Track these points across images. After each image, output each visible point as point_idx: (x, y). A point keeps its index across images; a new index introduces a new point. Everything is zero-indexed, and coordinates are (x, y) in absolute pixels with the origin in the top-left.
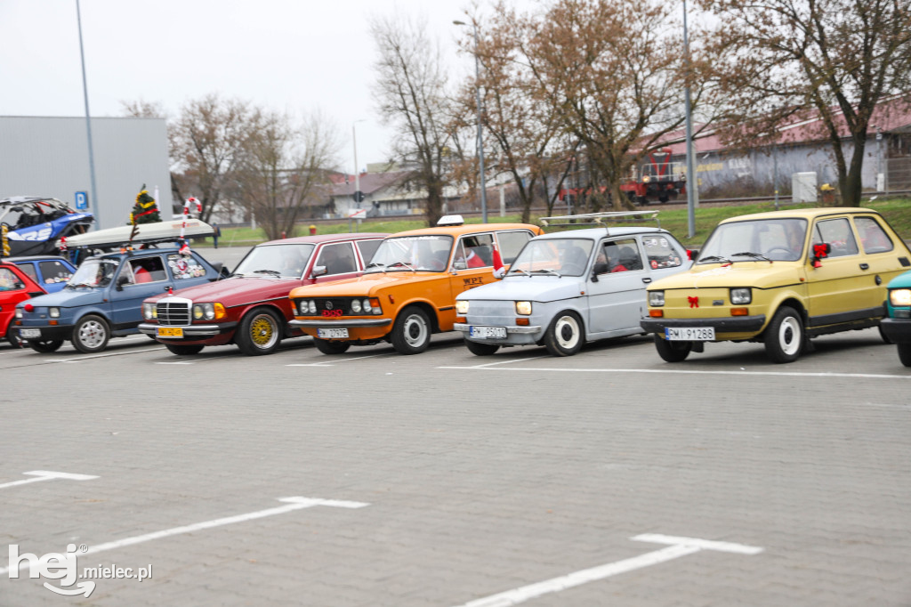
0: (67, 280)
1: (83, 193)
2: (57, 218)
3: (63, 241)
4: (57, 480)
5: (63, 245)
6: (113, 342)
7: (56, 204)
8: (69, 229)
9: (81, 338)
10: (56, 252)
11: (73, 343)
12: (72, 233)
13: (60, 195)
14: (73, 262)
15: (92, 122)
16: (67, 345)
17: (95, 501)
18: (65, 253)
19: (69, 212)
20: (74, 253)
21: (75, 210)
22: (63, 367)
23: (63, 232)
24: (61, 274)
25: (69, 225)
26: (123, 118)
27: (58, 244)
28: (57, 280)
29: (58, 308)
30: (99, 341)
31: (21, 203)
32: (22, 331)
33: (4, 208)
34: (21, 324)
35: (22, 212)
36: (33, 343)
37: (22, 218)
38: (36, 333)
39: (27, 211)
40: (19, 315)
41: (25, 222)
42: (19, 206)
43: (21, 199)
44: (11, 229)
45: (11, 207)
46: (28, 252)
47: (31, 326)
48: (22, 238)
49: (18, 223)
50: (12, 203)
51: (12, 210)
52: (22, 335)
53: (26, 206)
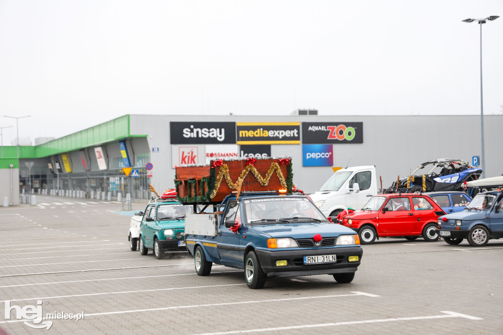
0: (466, 205)
1: (477, 157)
2: (462, 171)
3: (465, 184)
5: (465, 186)
6: (491, 241)
7: (462, 163)
8: (468, 177)
9: (473, 238)
10: (461, 189)
11: (468, 241)
12: (470, 180)
13: (464, 158)
14: (470, 195)
15: (484, 118)
16: (465, 241)
17: (481, 333)
18: (466, 190)
19: (469, 167)
20: (471, 190)
21: (472, 166)
22: (462, 254)
23: (465, 178)
24: (463, 202)
25: (469, 175)
27: (463, 185)
28: (461, 205)
29: (461, 220)
30: (483, 240)
31: (443, 162)
32: (441, 232)
33: (434, 164)
34: (440, 228)
35: (443, 167)
36: (447, 239)
37: (443, 170)
38: (448, 234)
39: (446, 166)
40: (440, 223)
41: (445, 173)
42: (442, 164)
43: (443, 160)
44: (437, 176)
45: (438, 164)
46: (445, 189)
47: (446, 229)
48: (443, 181)
49: (441, 173)
50: (439, 161)
51: (438, 166)
52: (441, 234)
53: (445, 164)
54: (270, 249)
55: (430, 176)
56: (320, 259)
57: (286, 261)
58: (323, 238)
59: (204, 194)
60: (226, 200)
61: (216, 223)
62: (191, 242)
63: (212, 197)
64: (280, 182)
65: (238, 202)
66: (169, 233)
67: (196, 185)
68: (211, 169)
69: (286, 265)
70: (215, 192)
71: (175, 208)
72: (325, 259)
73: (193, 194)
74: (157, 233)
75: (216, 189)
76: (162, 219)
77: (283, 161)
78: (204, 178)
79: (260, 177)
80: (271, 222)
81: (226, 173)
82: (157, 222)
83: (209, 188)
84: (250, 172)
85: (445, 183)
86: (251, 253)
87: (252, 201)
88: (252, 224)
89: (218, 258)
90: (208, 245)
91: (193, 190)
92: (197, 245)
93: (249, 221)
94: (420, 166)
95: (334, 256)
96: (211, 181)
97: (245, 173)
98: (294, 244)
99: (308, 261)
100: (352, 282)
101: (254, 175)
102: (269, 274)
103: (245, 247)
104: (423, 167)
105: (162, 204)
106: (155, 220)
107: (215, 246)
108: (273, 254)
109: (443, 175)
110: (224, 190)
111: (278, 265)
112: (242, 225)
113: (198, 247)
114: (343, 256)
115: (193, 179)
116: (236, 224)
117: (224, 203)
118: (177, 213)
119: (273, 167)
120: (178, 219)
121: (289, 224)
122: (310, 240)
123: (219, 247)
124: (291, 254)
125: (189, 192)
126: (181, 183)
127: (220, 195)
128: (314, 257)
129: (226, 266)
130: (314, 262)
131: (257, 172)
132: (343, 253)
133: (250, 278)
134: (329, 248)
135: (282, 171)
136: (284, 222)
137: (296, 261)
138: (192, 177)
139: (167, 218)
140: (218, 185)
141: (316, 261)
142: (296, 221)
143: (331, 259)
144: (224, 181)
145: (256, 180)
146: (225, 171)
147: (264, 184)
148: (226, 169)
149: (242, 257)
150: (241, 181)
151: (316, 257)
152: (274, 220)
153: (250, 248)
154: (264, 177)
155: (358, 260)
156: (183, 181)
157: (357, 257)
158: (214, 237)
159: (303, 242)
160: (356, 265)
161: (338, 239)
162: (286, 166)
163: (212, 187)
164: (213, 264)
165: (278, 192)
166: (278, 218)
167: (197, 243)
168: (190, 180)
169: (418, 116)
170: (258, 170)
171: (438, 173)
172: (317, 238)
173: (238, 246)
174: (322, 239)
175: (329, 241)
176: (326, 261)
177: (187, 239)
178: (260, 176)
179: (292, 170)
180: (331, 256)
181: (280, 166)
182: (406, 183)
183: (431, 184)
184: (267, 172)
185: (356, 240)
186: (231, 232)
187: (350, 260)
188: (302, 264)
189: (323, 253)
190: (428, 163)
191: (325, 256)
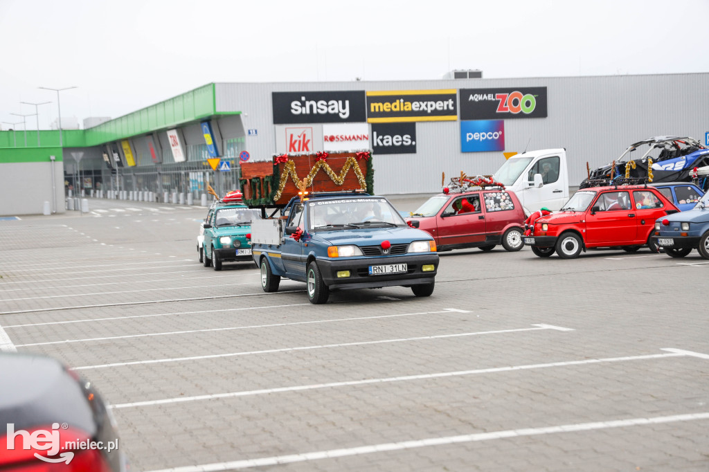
0: (696, 201)
2: (690, 153)
3: (695, 170)
4: (687, 357)
5: (695, 174)
7: (690, 142)
8: (700, 161)
9: (706, 246)
10: (689, 179)
11: (699, 251)
12: (702, 165)
13: (693, 134)
14: (701, 187)
16: (695, 253)
18: (696, 180)
19: (700, 148)
20: (703, 179)
21: (705, 147)
22: (690, 270)
23: (695, 163)
24: (691, 197)
25: (700, 158)
27: (691, 173)
28: (689, 201)
29: (689, 223)
31: (664, 141)
32: (660, 240)
33: (650, 145)
34: (659, 234)
35: (663, 149)
36: (668, 250)
37: (663, 153)
38: (670, 242)
39: (667, 147)
40: (658, 228)
41: (666, 156)
42: (661, 143)
43: (663, 138)
44: (655, 161)
45: (655, 144)
46: (665, 179)
47: (667, 236)
48: (662, 168)
49: (660, 156)
50: (657, 140)
51: (655, 147)
52: (660, 243)
53: (666, 143)
54: (329, 259)
55: (644, 161)
56: (388, 269)
57: (348, 272)
58: (392, 245)
59: (267, 196)
60: (291, 203)
61: (281, 230)
62: (258, 252)
63: (276, 199)
64: (357, 180)
65: (302, 205)
66: (226, 241)
67: (260, 185)
68: (274, 166)
69: (349, 275)
70: (279, 193)
71: (237, 212)
72: (394, 268)
73: (258, 195)
74: (214, 242)
75: (280, 190)
76: (221, 225)
77: (361, 154)
78: (267, 176)
79: (333, 175)
80: (339, 228)
81: (292, 170)
82: (215, 229)
83: (273, 189)
84: (322, 168)
85: (665, 171)
86: (313, 263)
87: (319, 203)
88: (316, 230)
89: (284, 270)
90: (272, 256)
91: (258, 191)
92: (262, 256)
93: (312, 227)
94: (630, 147)
95: (404, 265)
96: (275, 179)
97: (315, 170)
98: (358, 253)
99: (374, 271)
100: (432, 295)
101: (326, 172)
102: (331, 287)
103: (307, 256)
104: (635, 149)
105: (222, 207)
106: (213, 226)
107: (280, 257)
108: (333, 264)
109: (663, 160)
110: (291, 190)
111: (339, 276)
112: (305, 231)
113: (264, 258)
114: (415, 265)
115: (256, 178)
116: (298, 231)
117: (289, 206)
118: (239, 218)
119: (349, 162)
120: (239, 225)
121: (358, 230)
122: (378, 247)
123: (284, 258)
124: (355, 264)
125: (253, 193)
126: (246, 183)
127: (286, 197)
128: (380, 267)
129: (293, 279)
130: (380, 272)
131: (330, 169)
132: (415, 262)
133: (312, 292)
134: (399, 257)
135: (360, 168)
136: (353, 227)
137: (360, 271)
138: (255, 176)
139: (227, 225)
140: (283, 185)
141: (384, 272)
142: (368, 225)
143: (401, 268)
144: (290, 180)
145: (329, 178)
146: (290, 168)
147: (339, 182)
148: (292, 165)
149: (304, 269)
150: (310, 179)
151: (383, 266)
152: (342, 226)
153: (312, 258)
154: (338, 174)
155: (433, 269)
156: (248, 180)
157: (433, 266)
158: (278, 247)
159: (369, 250)
160: (432, 275)
161: (411, 245)
162: (365, 161)
163: (276, 187)
164: (282, 278)
165: (354, 191)
166: (346, 223)
167: (263, 253)
168: (254, 178)
169: (627, 76)
170: (330, 166)
171: (656, 157)
172: (385, 246)
173: (300, 256)
174: (391, 247)
175: (400, 248)
176: (395, 271)
177: (254, 250)
178: (333, 173)
179: (372, 166)
180: (400, 265)
181: (357, 161)
182: (609, 172)
183: (639, 172)
184: (341, 169)
185: (431, 246)
186: (293, 239)
187: (424, 270)
188: (367, 274)
189: (392, 261)
190: (641, 143)
191: (394, 265)
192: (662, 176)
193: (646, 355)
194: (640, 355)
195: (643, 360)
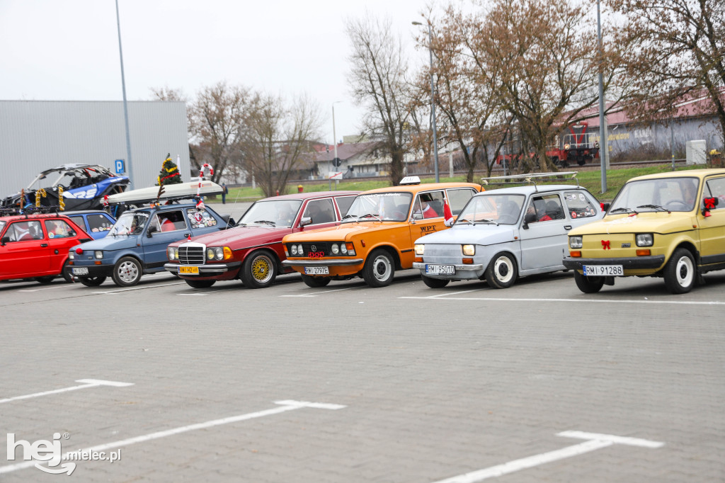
0: (108, 229)
1: (121, 161)
2: (101, 181)
3: (106, 198)
4: (102, 387)
5: (106, 202)
6: (144, 278)
7: (100, 170)
8: (110, 189)
9: (120, 274)
10: (101, 207)
11: (113, 279)
12: (112, 193)
13: (103, 162)
14: (113, 215)
15: (128, 105)
16: (109, 281)
17: (131, 403)
18: (108, 208)
19: (110, 176)
20: (115, 207)
21: (115, 174)
22: (105, 298)
23: (106, 191)
24: (104, 225)
25: (111, 186)
26: (152, 102)
27: (102, 201)
28: (101, 229)
29: (102, 251)
30: (133, 277)
31: (73, 169)
32: (74, 269)
33: (60, 173)
34: (73, 264)
35: (74, 176)
36: (83, 279)
37: (74, 180)
38: (85, 271)
39: (78, 175)
40: (72, 257)
41: (77, 184)
42: (72, 171)
43: (73, 165)
44: (65, 189)
45: (66, 172)
46: (78, 208)
47: (81, 265)
48: (74, 197)
49: (71, 184)
50: (67, 168)
51: (66, 174)
52: (74, 273)
53: (77, 171)
55: (55, 189)
85: (77, 199)
94: (40, 175)
104: (45, 177)
109: (74, 188)
169: (33, 101)
171: (67, 184)
182: (19, 201)
183: (50, 200)
190: (51, 170)
192: (74, 205)
193: (60, 388)
194: (54, 389)
195: (57, 394)
